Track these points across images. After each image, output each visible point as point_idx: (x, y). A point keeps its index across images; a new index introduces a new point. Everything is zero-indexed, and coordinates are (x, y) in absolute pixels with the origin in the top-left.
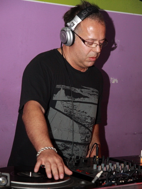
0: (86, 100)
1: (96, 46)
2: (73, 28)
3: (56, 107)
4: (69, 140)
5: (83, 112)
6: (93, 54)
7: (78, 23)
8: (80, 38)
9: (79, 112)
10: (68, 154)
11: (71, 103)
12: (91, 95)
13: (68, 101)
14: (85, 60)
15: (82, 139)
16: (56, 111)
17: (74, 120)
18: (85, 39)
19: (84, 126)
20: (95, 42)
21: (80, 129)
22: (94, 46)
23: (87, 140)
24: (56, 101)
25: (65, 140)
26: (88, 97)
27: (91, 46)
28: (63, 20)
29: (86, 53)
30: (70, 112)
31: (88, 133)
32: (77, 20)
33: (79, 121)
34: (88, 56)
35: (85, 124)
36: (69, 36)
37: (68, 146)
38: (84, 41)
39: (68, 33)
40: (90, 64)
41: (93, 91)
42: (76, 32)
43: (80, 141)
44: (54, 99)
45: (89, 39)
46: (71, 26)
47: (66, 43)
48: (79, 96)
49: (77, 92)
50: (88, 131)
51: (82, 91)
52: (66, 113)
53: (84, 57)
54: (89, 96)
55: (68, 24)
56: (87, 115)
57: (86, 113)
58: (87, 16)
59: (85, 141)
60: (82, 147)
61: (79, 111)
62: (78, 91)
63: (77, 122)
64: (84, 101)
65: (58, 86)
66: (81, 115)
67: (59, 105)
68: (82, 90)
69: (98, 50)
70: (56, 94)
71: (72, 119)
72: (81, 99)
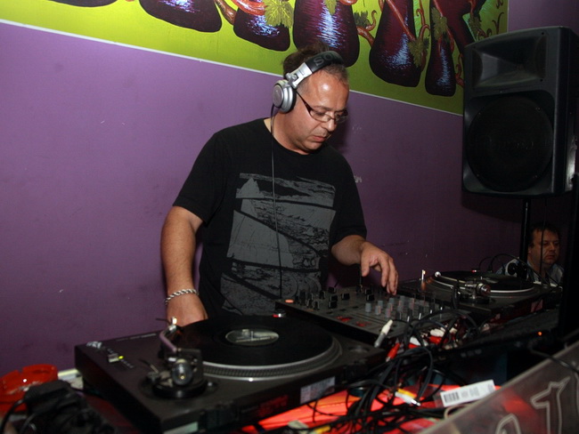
0: (305, 199)
1: (329, 120)
2: (295, 84)
3: (242, 210)
4: (269, 263)
5: (298, 218)
6: (320, 131)
7: (306, 76)
8: (305, 102)
9: (290, 219)
10: (269, 286)
11: (271, 202)
12: (314, 192)
13: (265, 199)
14: (306, 139)
15: (295, 262)
16: (243, 216)
17: (279, 231)
18: (311, 104)
19: (300, 241)
20: (327, 113)
21: (290, 245)
22: (324, 118)
23: (306, 263)
24: (241, 200)
25: (262, 263)
26: (308, 195)
27: (319, 119)
28: (282, 66)
29: (310, 127)
30: (269, 217)
31: (308, 253)
32: (305, 71)
33: (289, 233)
34: (313, 133)
35: (301, 237)
36: (287, 95)
37: (269, 272)
38: (310, 109)
39: (285, 90)
40: (313, 146)
41: (319, 186)
42: (299, 91)
43: (291, 266)
44: (238, 196)
45: (318, 107)
46: (292, 80)
47: (280, 107)
48: (290, 192)
49: (285, 186)
50: (308, 249)
51: (296, 185)
52: (261, 218)
53: (306, 134)
54: (312, 193)
55: (289, 75)
56: (306, 223)
57: (303, 220)
58: (321, 68)
59: (303, 265)
60: (296, 275)
61: (291, 216)
62: (289, 184)
63: (286, 235)
64: (300, 200)
65: (243, 175)
66: (294, 224)
67: (247, 206)
68: (298, 183)
69: (330, 126)
70: (240, 188)
71: (274, 229)
72: (295, 198)
